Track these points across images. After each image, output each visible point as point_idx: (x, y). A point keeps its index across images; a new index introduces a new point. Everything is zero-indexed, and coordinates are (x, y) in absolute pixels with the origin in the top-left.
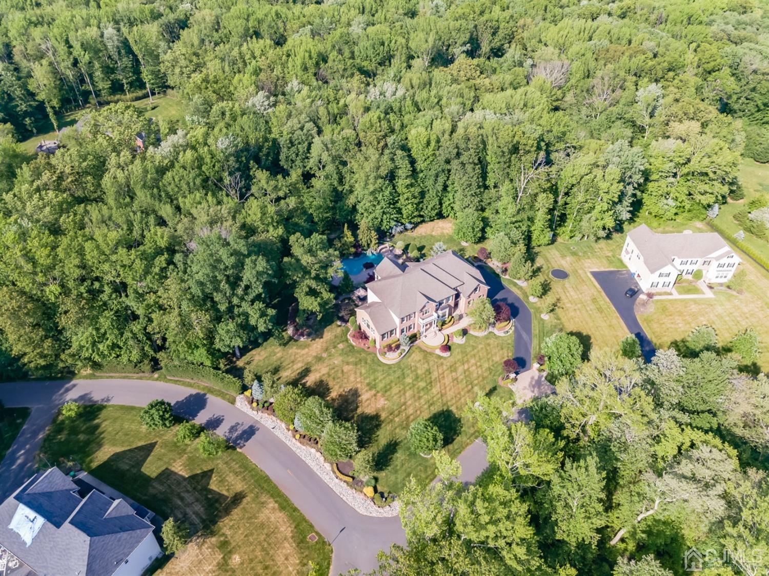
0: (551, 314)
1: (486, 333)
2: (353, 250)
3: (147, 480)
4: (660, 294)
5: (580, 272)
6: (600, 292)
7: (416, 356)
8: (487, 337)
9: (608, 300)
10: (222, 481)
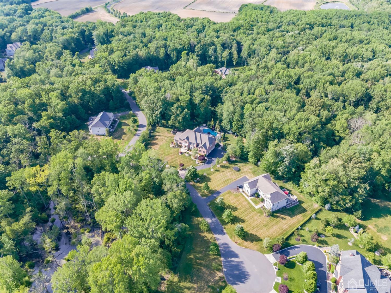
0: (214, 171)
1: (194, 159)
2: (212, 127)
3: (121, 127)
4: (245, 194)
5: (243, 174)
6: (235, 180)
7: (176, 150)
8: (193, 160)
9: (231, 182)
10: (125, 136)
